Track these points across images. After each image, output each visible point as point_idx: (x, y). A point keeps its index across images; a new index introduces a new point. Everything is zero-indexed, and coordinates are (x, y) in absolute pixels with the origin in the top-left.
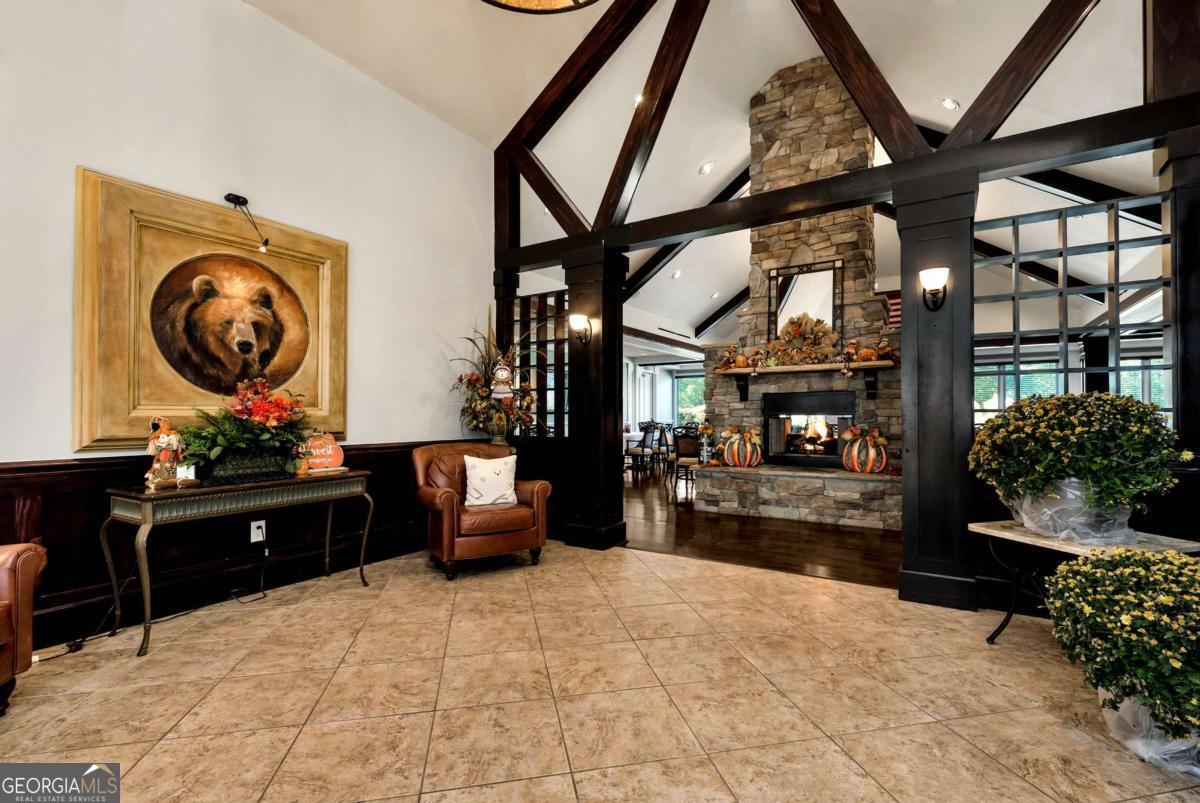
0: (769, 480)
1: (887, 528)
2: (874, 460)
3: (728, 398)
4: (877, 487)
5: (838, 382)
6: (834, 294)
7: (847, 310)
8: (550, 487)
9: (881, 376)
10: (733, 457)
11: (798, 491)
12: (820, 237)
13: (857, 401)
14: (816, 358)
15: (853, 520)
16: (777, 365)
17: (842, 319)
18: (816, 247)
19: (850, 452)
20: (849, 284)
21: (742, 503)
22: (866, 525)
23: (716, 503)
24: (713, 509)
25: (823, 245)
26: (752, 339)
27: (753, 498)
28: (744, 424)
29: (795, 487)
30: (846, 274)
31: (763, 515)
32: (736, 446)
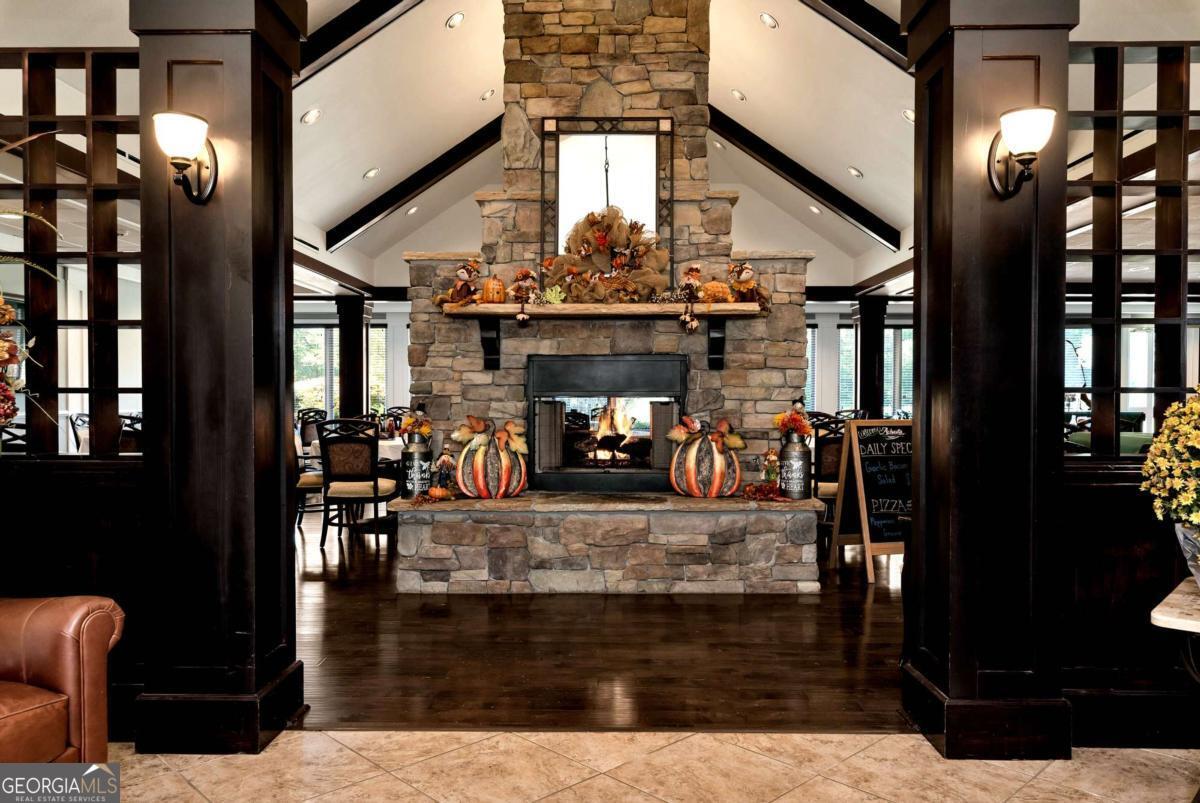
0: (549, 522)
1: (749, 591)
2: (723, 475)
3: (460, 363)
4: (734, 522)
5: (662, 338)
6: (659, 179)
7: (679, 209)
8: (119, 616)
9: (732, 330)
10: (475, 479)
11: (604, 539)
12: (633, 72)
13: (693, 371)
14: (635, 292)
15: (695, 583)
16: (564, 301)
17: (671, 225)
18: (625, 89)
19: (682, 462)
20: (681, 163)
21: (497, 571)
22: (717, 591)
23: (443, 574)
24: (438, 587)
25: (637, 87)
26: (508, 249)
27: (519, 558)
28: (491, 414)
29: (599, 532)
30: (677, 147)
31: (538, 590)
32: (479, 458)
